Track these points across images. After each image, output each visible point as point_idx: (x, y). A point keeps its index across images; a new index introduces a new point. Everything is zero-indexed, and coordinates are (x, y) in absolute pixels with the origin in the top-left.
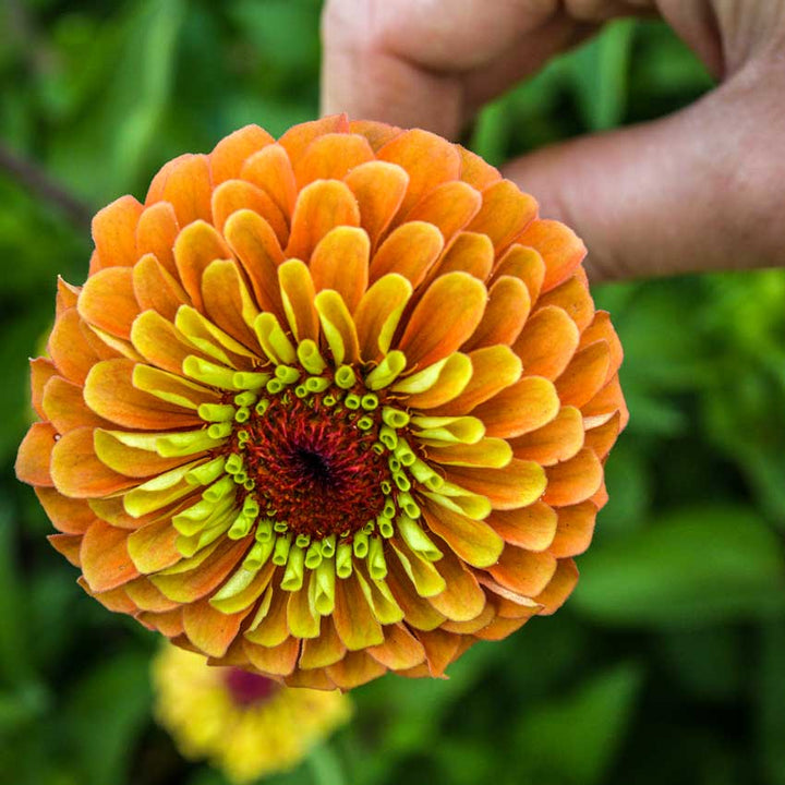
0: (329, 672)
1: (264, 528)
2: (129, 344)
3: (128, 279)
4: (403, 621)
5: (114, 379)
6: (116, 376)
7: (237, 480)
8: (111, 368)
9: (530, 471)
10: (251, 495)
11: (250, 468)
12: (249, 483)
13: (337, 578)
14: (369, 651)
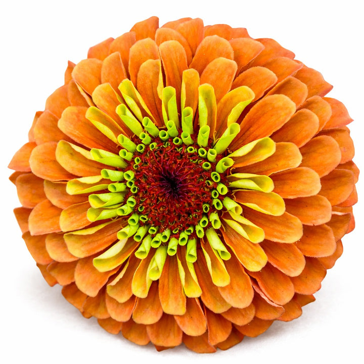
0: (148, 330)
1: (135, 217)
2: (90, 97)
3: (100, 67)
4: (200, 299)
5: (76, 118)
6: (78, 116)
7: (128, 185)
8: (76, 111)
9: (294, 225)
10: (132, 196)
11: (137, 180)
12: (134, 189)
13: (167, 255)
14: (175, 318)
